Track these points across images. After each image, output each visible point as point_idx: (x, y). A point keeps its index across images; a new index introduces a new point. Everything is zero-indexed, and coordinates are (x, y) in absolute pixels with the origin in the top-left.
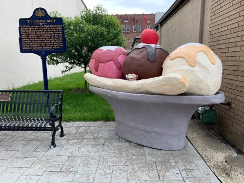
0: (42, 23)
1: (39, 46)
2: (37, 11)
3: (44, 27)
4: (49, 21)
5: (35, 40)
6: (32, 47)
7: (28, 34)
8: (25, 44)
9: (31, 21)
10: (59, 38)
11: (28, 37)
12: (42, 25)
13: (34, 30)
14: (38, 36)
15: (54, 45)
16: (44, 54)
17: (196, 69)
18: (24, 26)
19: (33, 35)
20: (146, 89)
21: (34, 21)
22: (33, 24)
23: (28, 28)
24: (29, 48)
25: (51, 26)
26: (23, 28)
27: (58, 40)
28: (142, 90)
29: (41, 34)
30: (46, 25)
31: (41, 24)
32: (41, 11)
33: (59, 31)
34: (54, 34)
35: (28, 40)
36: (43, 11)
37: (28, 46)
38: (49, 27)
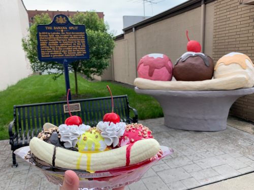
0: (64, 30)
1: (60, 53)
2: (57, 18)
3: (65, 34)
4: (71, 28)
5: (55, 48)
6: (53, 55)
7: (48, 41)
8: (44, 52)
9: (50, 28)
10: (82, 45)
11: (47, 44)
12: (64, 32)
13: (55, 37)
14: (59, 43)
15: (76, 52)
16: (66, 61)
17: (247, 70)
18: (43, 33)
19: (53, 42)
20: (212, 87)
21: (55, 28)
22: (53, 31)
23: (48, 35)
24: (49, 56)
25: (73, 33)
26: (42, 35)
27: (81, 47)
28: (206, 88)
29: (62, 41)
30: (68, 32)
31: (62, 31)
32: (63, 17)
33: (81, 38)
34: (77, 41)
35: (48, 47)
36: (65, 18)
37: (48, 54)
38: (71, 34)
